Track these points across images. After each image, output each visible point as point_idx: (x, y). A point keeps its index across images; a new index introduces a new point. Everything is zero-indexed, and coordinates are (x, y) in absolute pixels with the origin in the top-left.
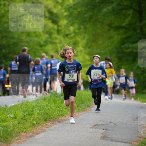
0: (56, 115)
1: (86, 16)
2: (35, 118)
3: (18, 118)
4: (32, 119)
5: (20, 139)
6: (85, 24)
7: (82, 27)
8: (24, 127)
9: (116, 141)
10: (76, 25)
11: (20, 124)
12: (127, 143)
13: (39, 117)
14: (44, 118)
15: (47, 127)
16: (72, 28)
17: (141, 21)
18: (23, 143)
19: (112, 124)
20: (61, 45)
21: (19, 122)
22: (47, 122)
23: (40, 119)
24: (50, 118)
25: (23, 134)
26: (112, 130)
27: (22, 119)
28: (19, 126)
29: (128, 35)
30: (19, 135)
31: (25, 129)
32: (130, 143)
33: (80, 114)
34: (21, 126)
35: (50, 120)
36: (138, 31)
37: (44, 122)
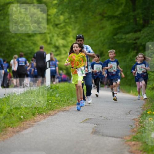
0: (45, 109)
1: (77, 4)
2: (23, 112)
3: (4, 112)
4: (19, 113)
5: (7, 135)
6: (76, 13)
7: (72, 16)
8: (11, 122)
9: (107, 136)
10: (67, 15)
11: (6, 119)
12: (119, 137)
13: (27, 111)
14: (32, 112)
15: (35, 122)
16: (62, 18)
17: (134, 10)
18: (9, 138)
19: (104, 118)
20: (50, 35)
21: (5, 116)
22: (35, 117)
23: (28, 114)
24: (38, 113)
25: (10, 129)
26: (103, 125)
27: (9, 113)
28: (5, 121)
29: (121, 25)
30: (5, 130)
31: (12, 124)
32: (121, 138)
33: (70, 108)
34: (7, 120)
35: (38, 115)
36: (132, 21)
37: (32, 116)
